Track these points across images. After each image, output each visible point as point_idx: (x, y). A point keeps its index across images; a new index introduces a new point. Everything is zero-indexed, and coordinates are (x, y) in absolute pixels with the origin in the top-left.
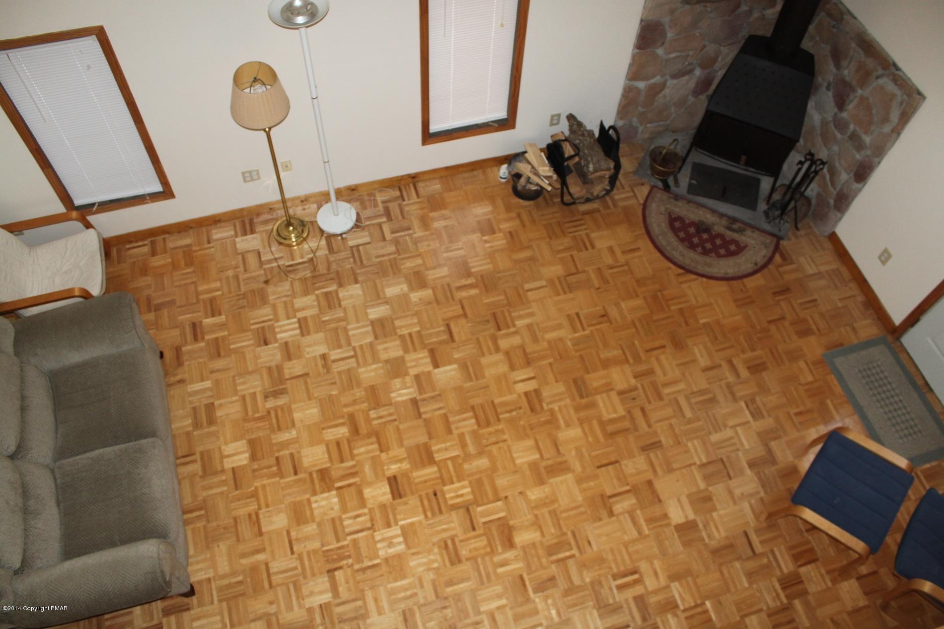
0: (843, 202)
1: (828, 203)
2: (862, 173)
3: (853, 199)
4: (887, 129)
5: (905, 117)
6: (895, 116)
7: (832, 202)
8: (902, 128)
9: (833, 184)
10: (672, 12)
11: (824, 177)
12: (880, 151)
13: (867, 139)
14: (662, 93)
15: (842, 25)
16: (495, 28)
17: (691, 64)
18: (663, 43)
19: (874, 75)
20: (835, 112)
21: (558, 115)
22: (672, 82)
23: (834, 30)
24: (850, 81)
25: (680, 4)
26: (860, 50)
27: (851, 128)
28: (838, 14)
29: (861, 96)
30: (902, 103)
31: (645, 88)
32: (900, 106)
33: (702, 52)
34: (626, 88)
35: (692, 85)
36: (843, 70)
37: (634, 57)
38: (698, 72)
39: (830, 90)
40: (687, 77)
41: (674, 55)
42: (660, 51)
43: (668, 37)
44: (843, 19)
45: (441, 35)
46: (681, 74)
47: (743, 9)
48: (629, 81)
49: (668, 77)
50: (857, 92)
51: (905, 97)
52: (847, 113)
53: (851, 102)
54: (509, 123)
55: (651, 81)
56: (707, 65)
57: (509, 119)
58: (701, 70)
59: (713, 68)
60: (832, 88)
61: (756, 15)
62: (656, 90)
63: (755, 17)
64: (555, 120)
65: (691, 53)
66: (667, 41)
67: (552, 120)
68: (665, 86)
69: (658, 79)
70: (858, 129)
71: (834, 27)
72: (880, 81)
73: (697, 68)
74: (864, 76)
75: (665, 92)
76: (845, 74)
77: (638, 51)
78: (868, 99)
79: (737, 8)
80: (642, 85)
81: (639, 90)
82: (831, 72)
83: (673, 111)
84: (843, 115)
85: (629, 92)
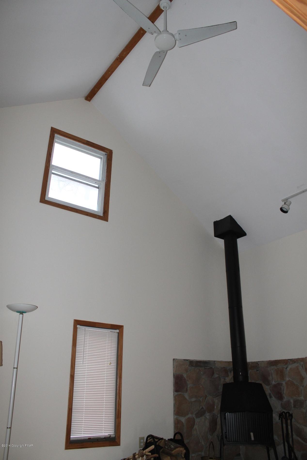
4: (305, 382)
6: (304, 374)
9: (304, 440)
10: (186, 371)
11: (298, 441)
13: (302, 398)
14: (194, 427)
15: (260, 366)
16: (107, 365)
17: (202, 408)
18: (187, 390)
19: (285, 369)
20: (280, 404)
21: (143, 438)
22: (197, 420)
23: (258, 372)
24: (277, 383)
25: (189, 366)
26: (273, 367)
27: (292, 401)
28: (256, 365)
29: (286, 383)
30: (302, 366)
31: (185, 421)
32: (303, 368)
33: (206, 400)
34: (175, 421)
35: (207, 424)
36: (271, 382)
37: (175, 398)
38: (208, 415)
39: (272, 397)
40: (203, 417)
41: (193, 400)
42: (186, 396)
43: (188, 387)
44: (258, 364)
45: (81, 363)
46: (200, 414)
47: (216, 376)
48: (176, 415)
49: (194, 416)
50: (283, 384)
51: (302, 363)
52: (285, 397)
53: (283, 390)
54: (116, 440)
55: (187, 417)
56: (210, 408)
57: (116, 437)
58: (209, 414)
59: (213, 412)
60: (272, 395)
61: (222, 380)
62: (191, 423)
63: (222, 381)
64: (142, 442)
65: (201, 399)
66: (188, 388)
67: (140, 442)
68: (194, 422)
69: (190, 415)
70: (295, 398)
71: (257, 371)
72: (288, 369)
73: (206, 412)
74: (281, 373)
75: (196, 427)
76: (274, 383)
77: (176, 393)
78: (289, 380)
79: (213, 374)
80: (183, 419)
81: (182, 422)
82: (267, 389)
83: (203, 443)
84: (285, 400)
85: (177, 423)
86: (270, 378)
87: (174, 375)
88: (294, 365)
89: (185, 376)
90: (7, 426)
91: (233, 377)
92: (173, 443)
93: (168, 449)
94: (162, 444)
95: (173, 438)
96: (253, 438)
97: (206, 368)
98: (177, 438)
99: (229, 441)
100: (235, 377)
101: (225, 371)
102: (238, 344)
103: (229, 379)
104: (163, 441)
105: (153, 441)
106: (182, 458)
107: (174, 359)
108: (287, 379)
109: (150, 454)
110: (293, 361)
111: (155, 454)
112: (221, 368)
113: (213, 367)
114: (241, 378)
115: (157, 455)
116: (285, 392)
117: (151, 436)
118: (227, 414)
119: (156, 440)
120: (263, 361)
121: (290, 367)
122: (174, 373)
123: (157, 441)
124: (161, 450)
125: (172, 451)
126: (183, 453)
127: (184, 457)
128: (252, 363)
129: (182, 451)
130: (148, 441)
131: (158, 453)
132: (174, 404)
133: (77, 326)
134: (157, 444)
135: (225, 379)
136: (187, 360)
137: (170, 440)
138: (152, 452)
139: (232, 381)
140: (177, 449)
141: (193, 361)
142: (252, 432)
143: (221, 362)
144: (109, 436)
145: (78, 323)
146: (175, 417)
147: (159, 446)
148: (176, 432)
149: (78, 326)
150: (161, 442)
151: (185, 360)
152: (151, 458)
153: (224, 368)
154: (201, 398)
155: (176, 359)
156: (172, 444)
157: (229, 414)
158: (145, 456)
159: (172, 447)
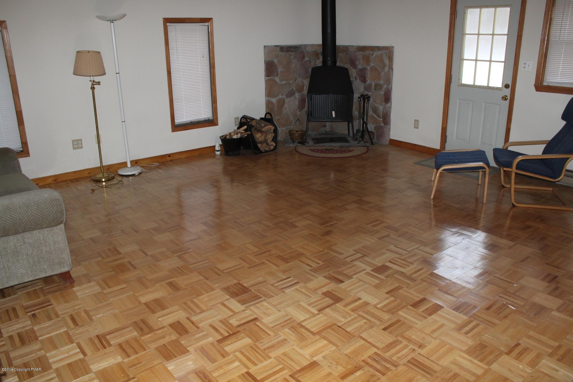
0: (386, 118)
1: (381, 126)
2: (387, 98)
3: (390, 112)
4: (387, 69)
5: (391, 59)
6: (387, 62)
7: (382, 124)
8: (392, 65)
9: (378, 116)
10: (277, 56)
11: (373, 117)
12: (389, 81)
13: (382, 82)
14: (285, 106)
15: (349, 50)
16: (200, 58)
17: (292, 89)
18: (277, 74)
19: (371, 55)
20: (364, 85)
21: (238, 118)
22: (287, 100)
23: (347, 56)
24: (363, 67)
25: (280, 52)
26: (361, 52)
27: (373, 84)
28: (346, 49)
29: (370, 68)
30: (386, 54)
31: (276, 102)
32: (386, 56)
33: (296, 82)
34: (267, 102)
35: (297, 102)
36: (358, 66)
37: (267, 82)
38: (297, 95)
39: (357, 79)
40: (293, 97)
41: (284, 82)
42: (277, 79)
43: (279, 71)
44: (348, 49)
45: (176, 59)
46: (291, 94)
47: (307, 59)
48: (267, 97)
49: (284, 97)
50: (368, 69)
51: (387, 51)
52: (368, 80)
53: (368, 74)
54: (214, 121)
55: (278, 98)
56: (300, 90)
57: (214, 118)
58: (299, 94)
59: (303, 92)
60: (357, 78)
61: (313, 63)
62: (281, 103)
63: (313, 65)
64: (237, 121)
65: (291, 82)
66: (279, 73)
67: (236, 122)
68: (285, 102)
69: (280, 96)
70: (376, 82)
71: (346, 54)
72: (374, 56)
73: (296, 92)
74: (367, 59)
75: (286, 106)
76: (360, 67)
77: (267, 78)
78: (373, 66)
79: (304, 57)
80: (274, 100)
81: (273, 103)
82: (353, 73)
83: (292, 119)
84: (367, 83)
85: (269, 104)
86: (357, 63)
87: (265, 61)
88: (380, 53)
89: (276, 61)
90: (122, 120)
91: (323, 61)
92: (264, 122)
93: (259, 127)
94: (254, 123)
95: (264, 117)
96: (334, 116)
97: (297, 52)
98: (267, 117)
99: (314, 118)
100: (324, 62)
101: (316, 54)
102: (329, 31)
103: (319, 63)
104: (255, 121)
105: (246, 121)
106: (272, 133)
107: (265, 46)
108: (372, 65)
109: (244, 131)
110: (379, 48)
111: (248, 131)
112: (312, 51)
113: (304, 51)
114: (329, 63)
115: (250, 133)
116: (368, 76)
117: (244, 117)
118: (313, 95)
119: (249, 120)
120: (353, 46)
121: (375, 53)
122: (265, 60)
123: (250, 122)
124: (253, 128)
125: (262, 128)
126: (272, 129)
127: (273, 132)
128: (343, 47)
129: (271, 128)
130: (242, 121)
131: (250, 131)
132: (265, 88)
133: (166, 24)
134: (250, 123)
135: (316, 62)
136: (278, 46)
137: (261, 119)
138: (246, 130)
139: (321, 65)
140: (267, 127)
141: (284, 46)
142: (334, 111)
143: (312, 46)
144: (208, 119)
145: (167, 21)
146: (267, 98)
147: (251, 125)
148: (267, 112)
149: (168, 24)
150: (253, 122)
151: (276, 46)
152: (245, 134)
153: (315, 51)
154: (291, 80)
155: (267, 46)
156: (262, 123)
157: (315, 96)
158: (239, 134)
159: (263, 125)
